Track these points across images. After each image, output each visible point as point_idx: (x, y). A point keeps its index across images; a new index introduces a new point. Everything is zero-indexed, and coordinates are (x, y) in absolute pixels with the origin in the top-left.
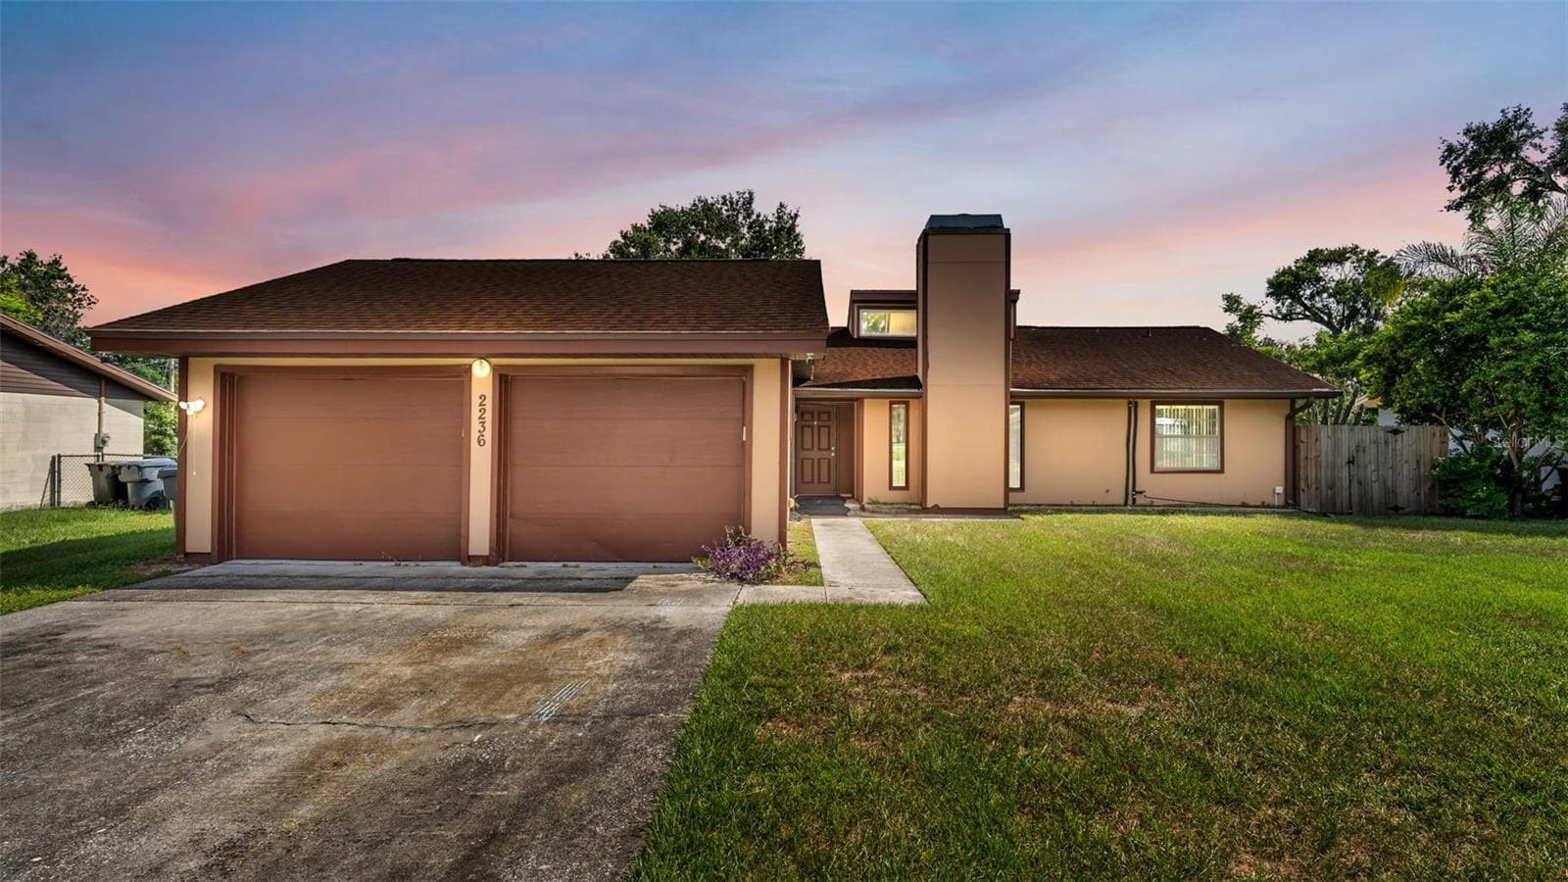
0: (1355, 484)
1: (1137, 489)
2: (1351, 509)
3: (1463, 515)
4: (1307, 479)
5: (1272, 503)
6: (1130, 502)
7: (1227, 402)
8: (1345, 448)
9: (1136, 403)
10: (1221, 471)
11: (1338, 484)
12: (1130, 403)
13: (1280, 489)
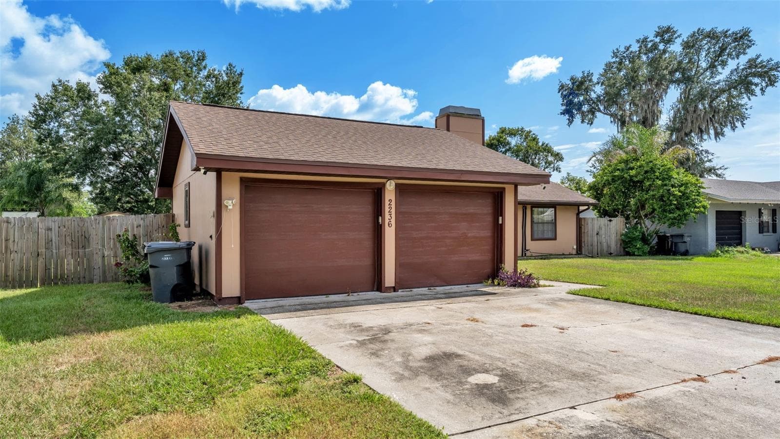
0: (599, 244)
1: (527, 249)
2: (598, 254)
3: (634, 255)
4: (584, 242)
5: (571, 253)
6: (524, 255)
7: (557, 206)
8: (596, 229)
9: (526, 207)
10: (555, 239)
11: (594, 244)
12: (523, 207)
13: (575, 247)
